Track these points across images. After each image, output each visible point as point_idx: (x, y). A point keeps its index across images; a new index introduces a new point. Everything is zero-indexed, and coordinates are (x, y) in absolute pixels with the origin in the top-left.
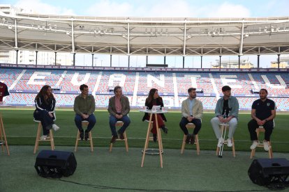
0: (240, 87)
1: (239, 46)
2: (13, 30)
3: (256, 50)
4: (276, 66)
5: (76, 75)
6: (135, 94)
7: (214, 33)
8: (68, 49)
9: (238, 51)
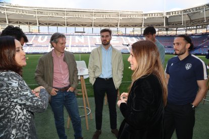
0: (118, 42)
1: (117, 23)
2: (4, 14)
3: (125, 26)
4: (132, 33)
5: (40, 37)
6: (70, 46)
7: (107, 17)
8: (35, 24)
9: (117, 26)
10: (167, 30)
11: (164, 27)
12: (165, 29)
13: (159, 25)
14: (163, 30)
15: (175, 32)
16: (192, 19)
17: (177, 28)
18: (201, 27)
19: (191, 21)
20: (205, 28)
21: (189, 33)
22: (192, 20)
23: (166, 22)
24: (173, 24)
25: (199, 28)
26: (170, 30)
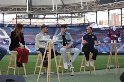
10: (30, 17)
11: (26, 13)
12: (27, 16)
13: (18, 9)
14: (24, 18)
15: (42, 21)
16: (65, 3)
17: (45, 15)
18: (77, 14)
19: (64, 6)
20: (82, 16)
21: (62, 22)
22: (66, 5)
23: (29, 5)
24: (40, 9)
25: (75, 17)
26: (35, 18)
